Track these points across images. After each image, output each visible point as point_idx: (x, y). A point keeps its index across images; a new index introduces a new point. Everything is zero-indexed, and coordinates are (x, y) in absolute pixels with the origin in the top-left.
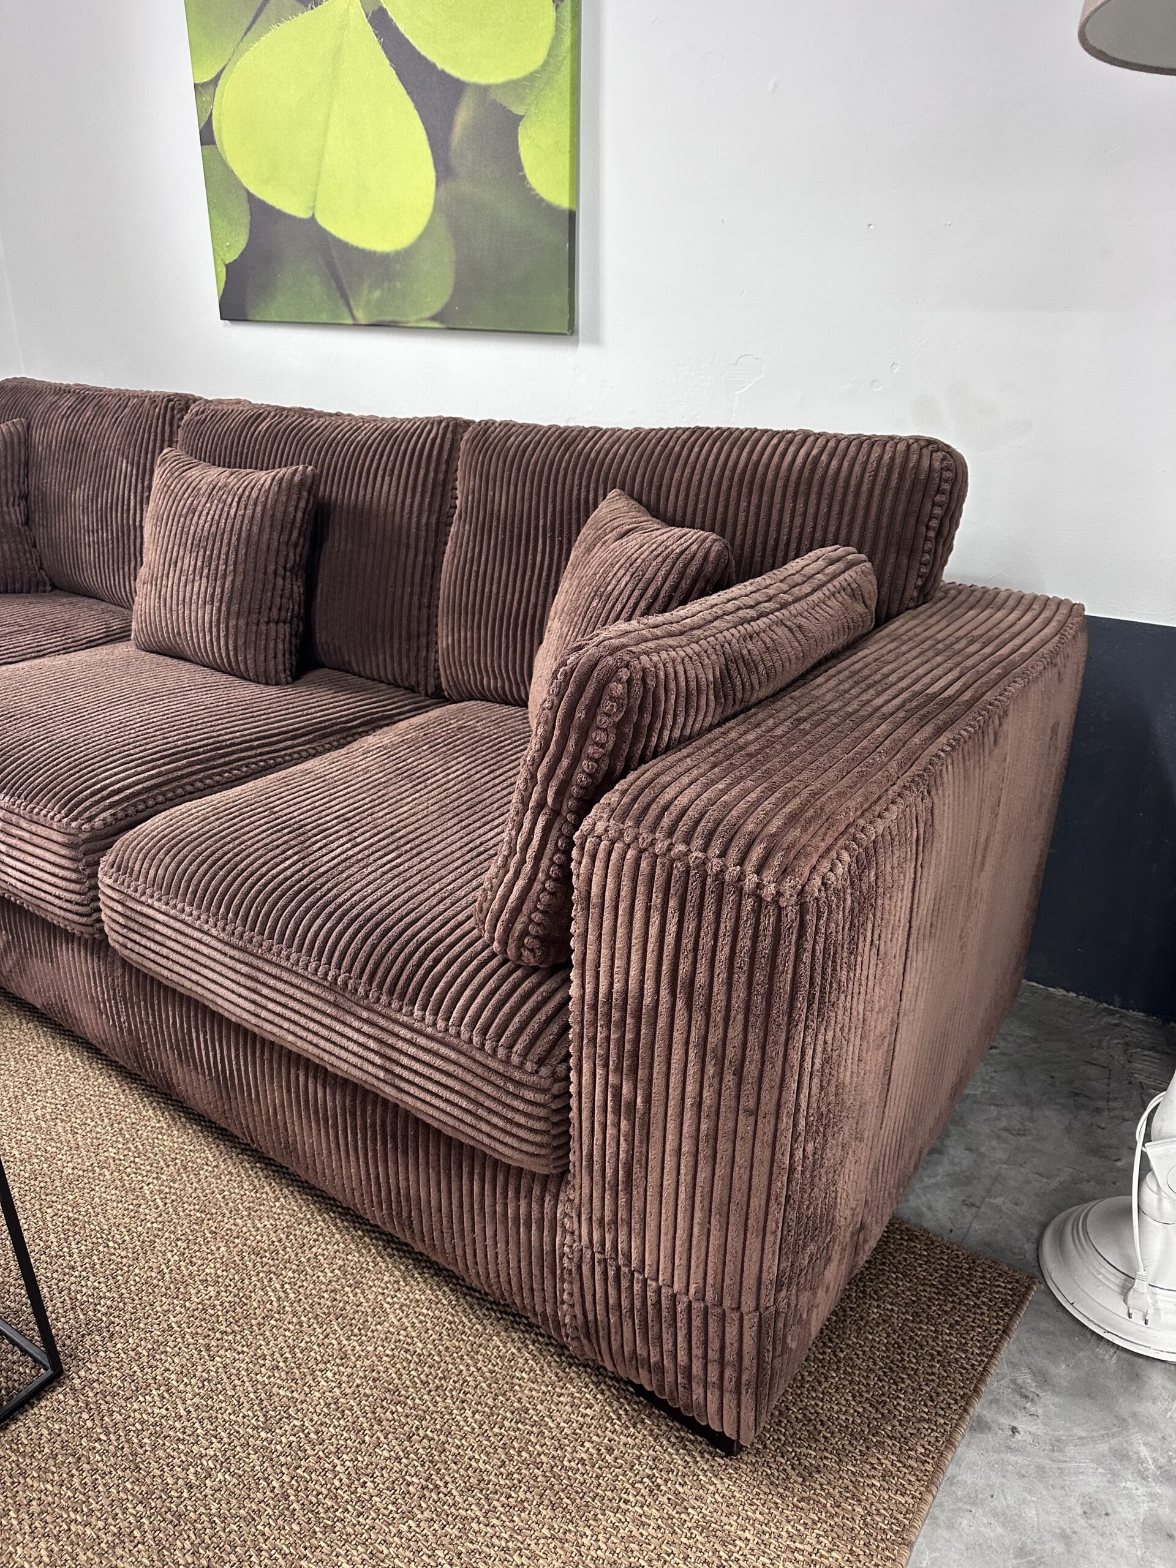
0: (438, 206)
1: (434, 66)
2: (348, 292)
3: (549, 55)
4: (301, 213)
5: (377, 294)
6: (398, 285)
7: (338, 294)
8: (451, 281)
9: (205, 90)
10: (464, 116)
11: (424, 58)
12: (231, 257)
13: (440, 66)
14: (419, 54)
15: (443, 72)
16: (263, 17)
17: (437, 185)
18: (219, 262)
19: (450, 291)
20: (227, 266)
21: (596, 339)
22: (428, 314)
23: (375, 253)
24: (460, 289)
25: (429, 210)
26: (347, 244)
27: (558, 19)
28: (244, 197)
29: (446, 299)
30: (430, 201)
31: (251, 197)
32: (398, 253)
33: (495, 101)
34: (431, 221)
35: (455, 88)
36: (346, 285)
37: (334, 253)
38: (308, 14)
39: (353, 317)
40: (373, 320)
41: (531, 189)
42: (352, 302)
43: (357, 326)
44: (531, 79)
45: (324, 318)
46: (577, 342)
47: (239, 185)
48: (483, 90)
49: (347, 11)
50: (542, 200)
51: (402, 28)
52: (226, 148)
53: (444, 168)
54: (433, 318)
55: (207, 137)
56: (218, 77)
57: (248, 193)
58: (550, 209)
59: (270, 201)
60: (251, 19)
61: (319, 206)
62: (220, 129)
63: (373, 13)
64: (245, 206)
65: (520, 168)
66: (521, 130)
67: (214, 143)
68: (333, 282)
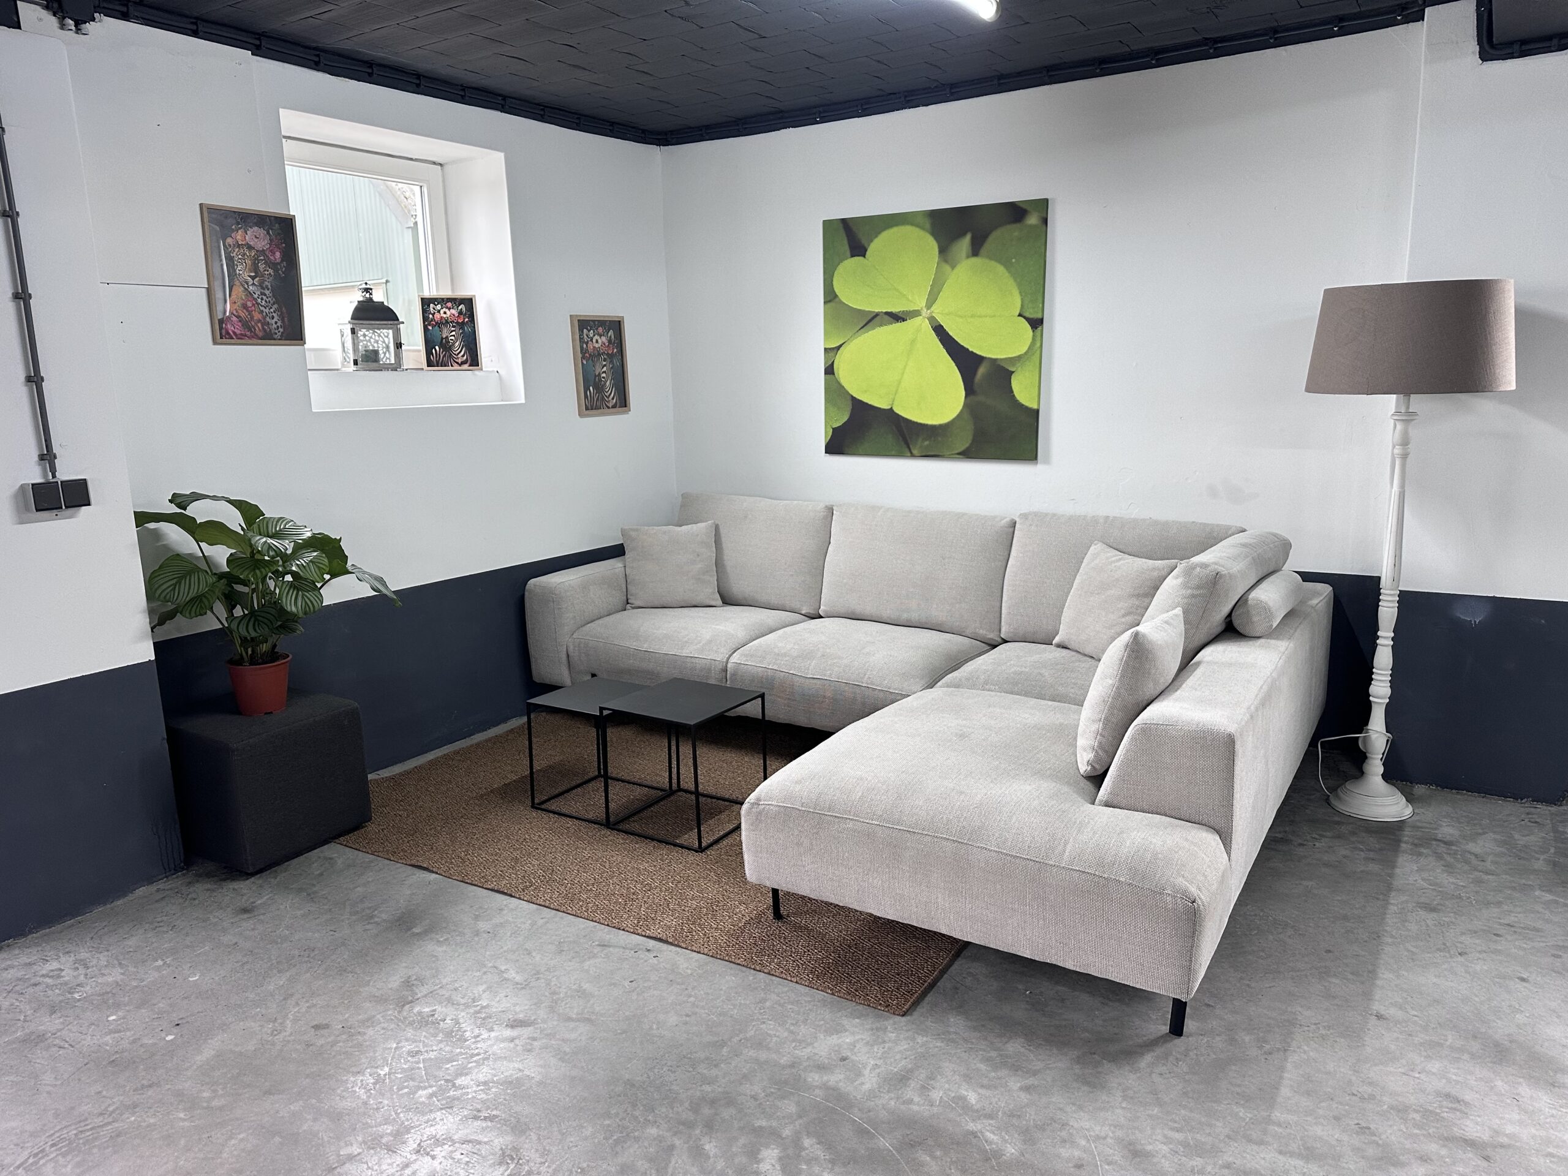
0: (965, 405)
1: (968, 349)
2: (909, 441)
3: (1029, 348)
4: (884, 405)
5: (927, 443)
6: (940, 439)
7: (903, 443)
8: (970, 438)
9: (831, 352)
10: (982, 371)
11: (962, 346)
12: (836, 425)
13: (971, 350)
14: (959, 344)
15: (972, 352)
16: (870, 324)
17: (966, 397)
18: (829, 426)
19: (970, 442)
20: (833, 429)
21: (1047, 462)
22: (957, 452)
23: (927, 425)
24: (974, 441)
25: (960, 407)
26: (911, 421)
27: (1033, 336)
28: (849, 398)
29: (967, 445)
30: (962, 404)
31: (853, 399)
32: (941, 426)
33: (999, 365)
34: (961, 412)
35: (980, 359)
36: (908, 438)
37: (902, 424)
38: (899, 324)
39: (911, 453)
40: (924, 454)
41: (1017, 401)
42: (911, 446)
43: (913, 456)
44: (1019, 357)
45: (893, 453)
46: (1037, 463)
47: (848, 392)
48: (994, 361)
49: (921, 325)
50: (1023, 405)
51: (951, 333)
52: (840, 376)
53: (969, 389)
54: (958, 454)
55: (830, 370)
56: (841, 346)
57: (852, 396)
58: (1027, 408)
59: (865, 400)
60: (864, 323)
61: (896, 403)
62: (838, 369)
63: (936, 327)
64: (850, 403)
65: (1012, 392)
66: (1013, 377)
67: (834, 374)
68: (901, 438)
